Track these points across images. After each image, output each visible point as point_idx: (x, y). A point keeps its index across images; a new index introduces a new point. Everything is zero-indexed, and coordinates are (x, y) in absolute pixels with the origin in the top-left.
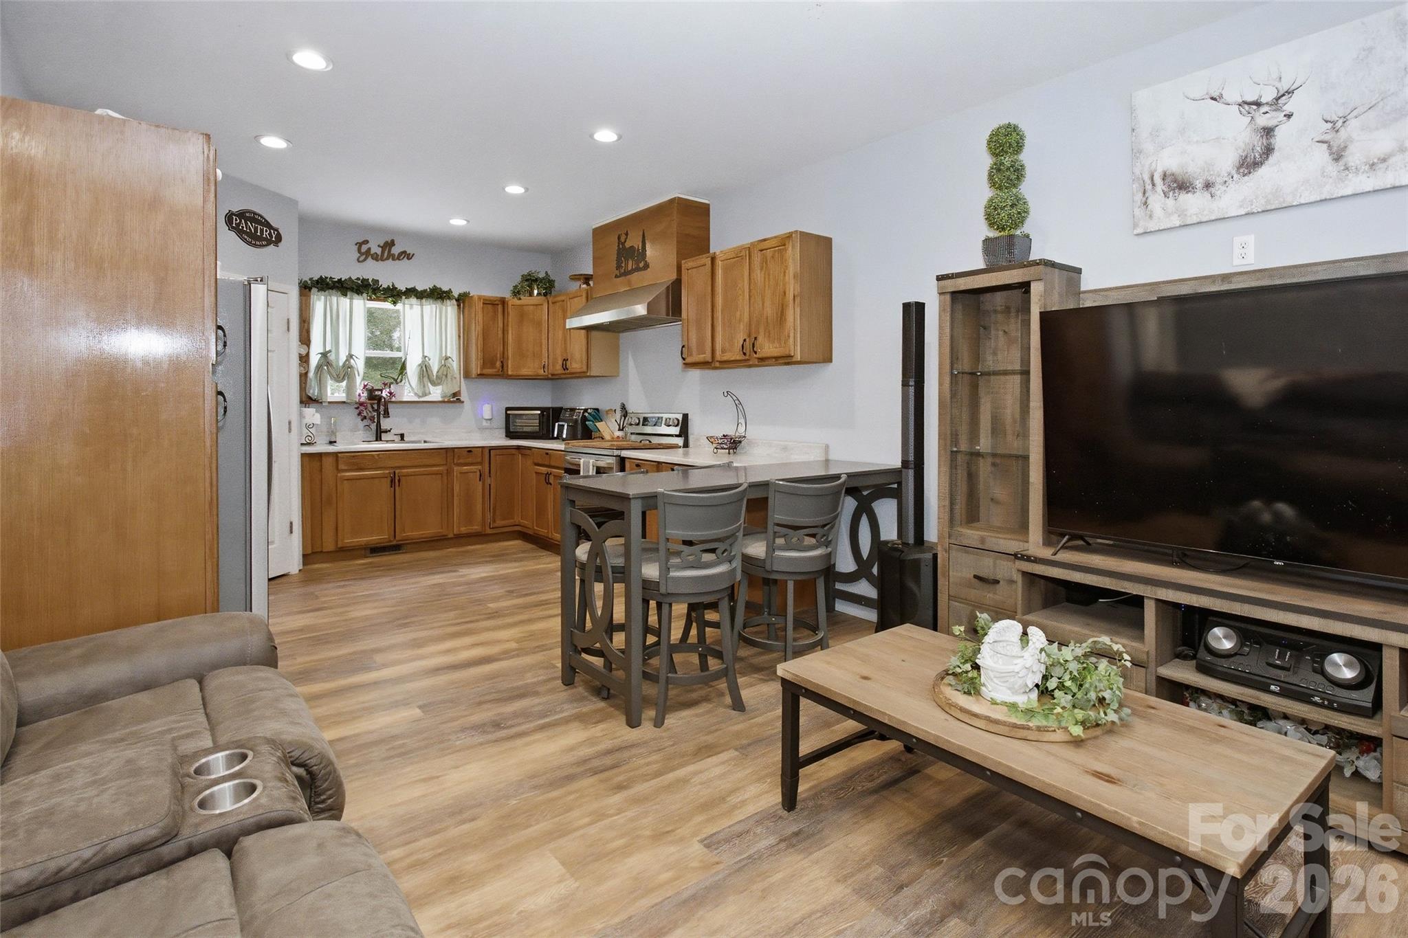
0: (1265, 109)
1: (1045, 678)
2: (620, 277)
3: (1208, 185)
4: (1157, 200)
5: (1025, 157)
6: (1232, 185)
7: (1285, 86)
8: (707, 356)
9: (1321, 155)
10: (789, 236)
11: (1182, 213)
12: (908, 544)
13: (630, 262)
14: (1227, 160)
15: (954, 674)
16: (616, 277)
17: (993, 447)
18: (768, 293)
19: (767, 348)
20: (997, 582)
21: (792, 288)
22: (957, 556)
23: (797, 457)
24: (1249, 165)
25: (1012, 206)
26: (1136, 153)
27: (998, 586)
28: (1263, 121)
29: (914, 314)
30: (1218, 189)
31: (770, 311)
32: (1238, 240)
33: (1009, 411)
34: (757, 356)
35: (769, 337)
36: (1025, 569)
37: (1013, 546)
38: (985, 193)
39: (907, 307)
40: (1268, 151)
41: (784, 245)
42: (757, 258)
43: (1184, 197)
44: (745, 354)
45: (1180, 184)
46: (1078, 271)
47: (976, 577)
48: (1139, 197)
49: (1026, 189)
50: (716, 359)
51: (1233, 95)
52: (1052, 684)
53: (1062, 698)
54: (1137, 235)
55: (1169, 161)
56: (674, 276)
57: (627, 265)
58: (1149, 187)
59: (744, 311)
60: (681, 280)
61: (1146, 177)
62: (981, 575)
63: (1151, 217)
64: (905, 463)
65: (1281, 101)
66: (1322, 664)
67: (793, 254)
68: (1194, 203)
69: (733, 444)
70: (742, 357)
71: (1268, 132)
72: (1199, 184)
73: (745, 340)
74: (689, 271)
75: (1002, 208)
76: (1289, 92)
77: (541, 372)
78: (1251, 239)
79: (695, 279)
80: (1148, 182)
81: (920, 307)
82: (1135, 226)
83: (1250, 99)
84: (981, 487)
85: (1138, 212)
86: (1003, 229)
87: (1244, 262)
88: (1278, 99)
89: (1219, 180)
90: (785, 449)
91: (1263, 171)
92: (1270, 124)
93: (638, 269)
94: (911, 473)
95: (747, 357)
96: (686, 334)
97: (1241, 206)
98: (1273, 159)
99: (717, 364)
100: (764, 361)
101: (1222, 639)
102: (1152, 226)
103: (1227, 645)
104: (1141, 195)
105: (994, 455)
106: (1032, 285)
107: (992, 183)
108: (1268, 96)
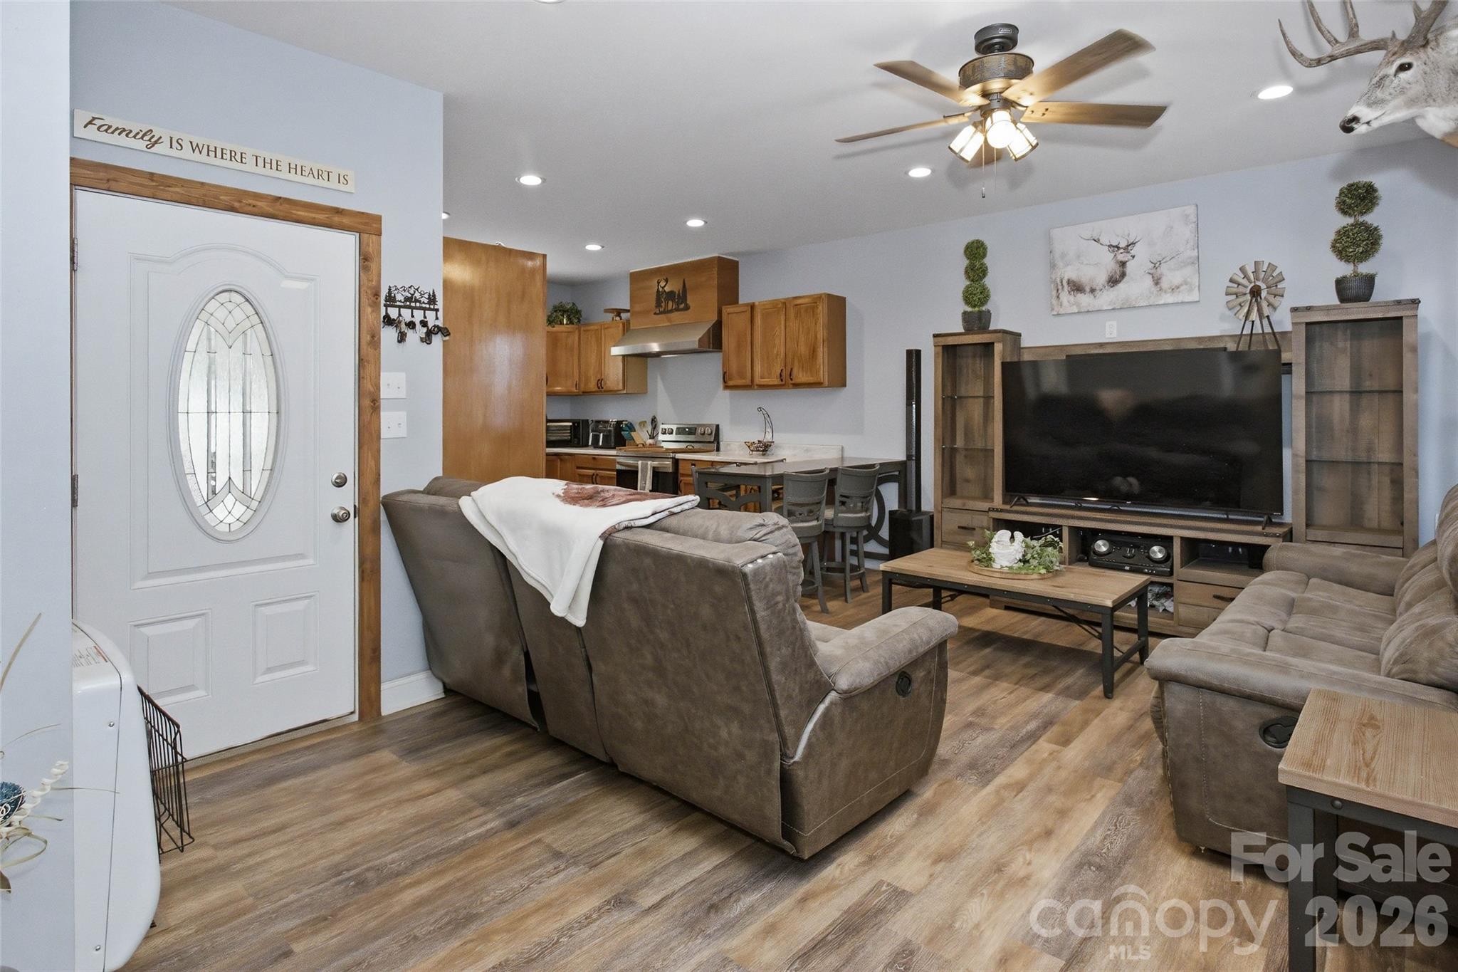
0: (1122, 251)
1: (1024, 556)
2: (658, 314)
3: (1093, 291)
4: (1065, 297)
5: (987, 261)
6: (1105, 292)
7: (1131, 241)
8: (748, 382)
9: (1148, 281)
10: (820, 297)
11: (1078, 305)
12: (911, 511)
13: (670, 303)
14: (1102, 278)
15: (978, 560)
16: (655, 314)
17: (965, 445)
18: (802, 339)
19: (801, 377)
20: (974, 529)
21: (820, 336)
22: (947, 516)
23: (818, 456)
24: (1114, 281)
25: (981, 293)
26: (1053, 266)
27: (974, 532)
28: (1121, 257)
29: (914, 358)
30: (1098, 293)
31: (803, 349)
32: (1108, 324)
33: (976, 422)
34: (793, 382)
35: (803, 367)
36: (994, 517)
37: (985, 506)
38: (963, 283)
39: (909, 352)
40: (1123, 275)
41: (816, 303)
42: (792, 312)
43: (1080, 296)
44: (782, 380)
45: (1077, 288)
46: (1020, 335)
47: (959, 527)
48: (1054, 293)
49: (987, 281)
50: (755, 384)
51: (1105, 240)
52: (1029, 556)
53: (1034, 562)
54: (1053, 315)
55: (1070, 273)
56: (715, 318)
57: (667, 305)
58: (1060, 287)
59: (779, 348)
60: (721, 322)
61: (1058, 280)
62: (963, 525)
63: (1061, 305)
64: (909, 457)
65: (1130, 248)
66: (1148, 552)
67: (822, 310)
68: (1085, 300)
69: (765, 448)
70: (781, 383)
71: (1123, 264)
72: (1088, 289)
73: (782, 370)
74: (730, 315)
75: (975, 294)
76: (1133, 243)
77: (574, 390)
78: (1115, 323)
79: (735, 323)
80: (1060, 284)
81: (918, 352)
82: (1053, 309)
83: (1114, 244)
84: (958, 471)
85: (1054, 302)
86: (974, 306)
87: (1111, 336)
88: (1128, 246)
89: (1097, 288)
90: (807, 451)
91: (1121, 285)
92: (1124, 260)
93: (678, 310)
94: (913, 463)
95: (783, 383)
96: (725, 363)
97: (1110, 305)
98: (1126, 279)
99: (756, 387)
100: (796, 385)
101: (1102, 546)
102: (1062, 311)
103: (1104, 549)
104: (1056, 291)
105: (966, 450)
106: (995, 344)
107: (968, 277)
108: (1123, 245)
